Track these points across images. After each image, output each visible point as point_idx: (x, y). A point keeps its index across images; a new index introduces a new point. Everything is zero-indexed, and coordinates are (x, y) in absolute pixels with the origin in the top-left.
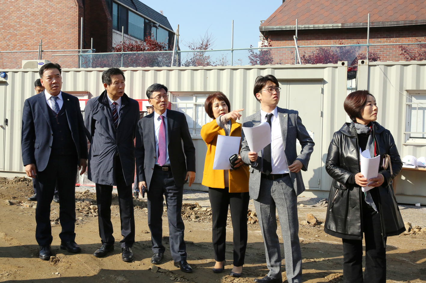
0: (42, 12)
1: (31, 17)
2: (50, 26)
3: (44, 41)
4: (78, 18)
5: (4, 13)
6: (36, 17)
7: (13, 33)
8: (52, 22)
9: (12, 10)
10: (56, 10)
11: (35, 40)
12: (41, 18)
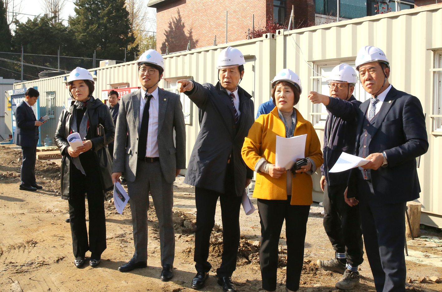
0: (240, 8)
1: (233, 14)
2: (246, 20)
3: (243, 34)
4: (266, 8)
5: (216, 14)
6: (236, 13)
8: (247, 16)
9: (221, 10)
11: (236, 35)
12: (240, 14)
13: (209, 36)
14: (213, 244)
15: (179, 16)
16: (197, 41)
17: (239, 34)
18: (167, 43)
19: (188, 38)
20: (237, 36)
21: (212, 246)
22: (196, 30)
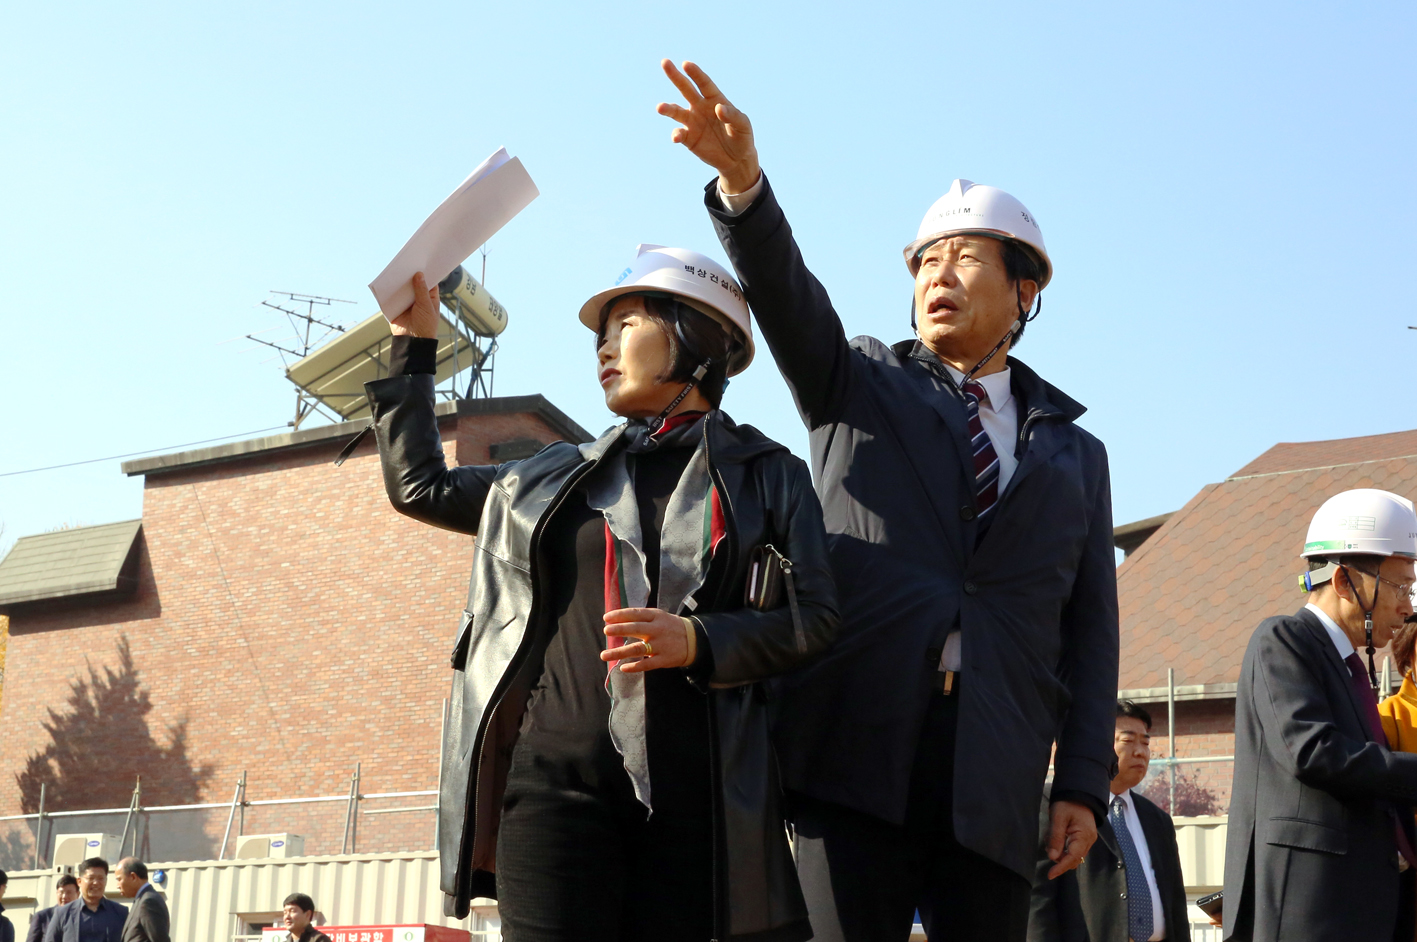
0: (400, 665)
1: (370, 682)
2: (423, 708)
3: (403, 756)
5: (295, 672)
6: (382, 680)
7: (318, 735)
8: (428, 694)
9: (318, 661)
10: (441, 657)
11: (375, 756)
12: (399, 683)
13: (259, 748)
15: (127, 661)
16: (208, 771)
17: (390, 755)
18: (53, 763)
19: (163, 756)
20: (380, 760)
22: (201, 720)
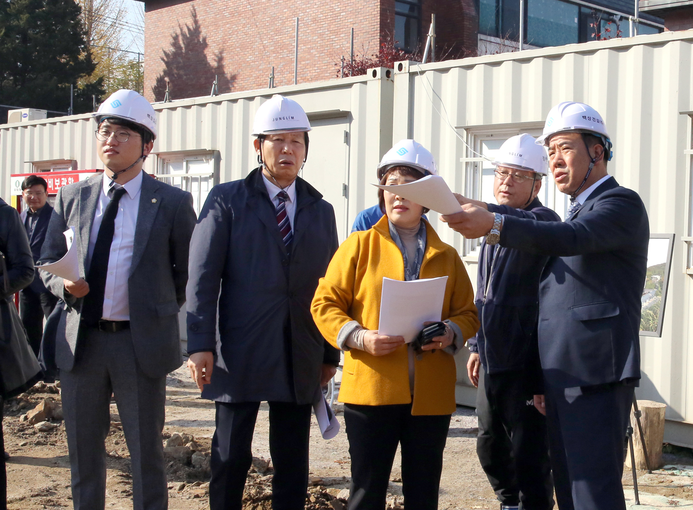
0: (327, 14)
1: (312, 25)
2: (339, 39)
3: (330, 68)
4: (379, 17)
5: (276, 23)
6: (318, 24)
7: (287, 58)
8: (341, 30)
9: (286, 15)
10: (347, 8)
11: (316, 68)
12: (326, 25)
13: (260, 67)
14: (253, 500)
15: (196, 22)
16: (234, 78)
17: (324, 67)
18: (167, 79)
19: (213, 71)
20: (318, 71)
21: (250, 504)
22: (232, 53)
